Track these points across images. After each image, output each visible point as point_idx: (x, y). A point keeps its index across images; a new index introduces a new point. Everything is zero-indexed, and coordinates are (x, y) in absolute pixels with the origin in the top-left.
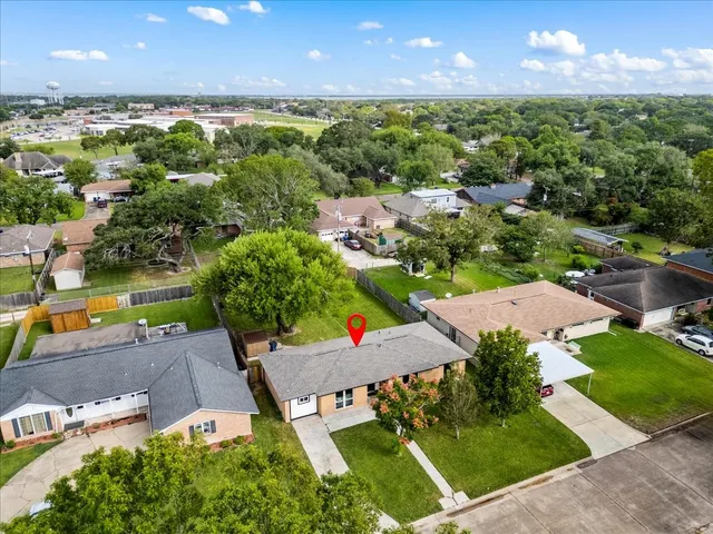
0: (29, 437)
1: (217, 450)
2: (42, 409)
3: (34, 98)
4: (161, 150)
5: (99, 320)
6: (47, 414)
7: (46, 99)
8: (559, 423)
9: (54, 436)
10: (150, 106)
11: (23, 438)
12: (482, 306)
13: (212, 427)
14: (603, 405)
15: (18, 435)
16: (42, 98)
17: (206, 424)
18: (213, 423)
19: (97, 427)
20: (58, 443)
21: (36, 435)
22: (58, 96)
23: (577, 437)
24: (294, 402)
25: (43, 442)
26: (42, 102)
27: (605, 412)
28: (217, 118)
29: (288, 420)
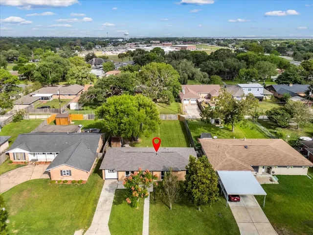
0: (18, 161)
1: (70, 183)
2: (23, 151)
3: (119, 38)
4: (143, 59)
5: (74, 123)
6: (24, 153)
7: (123, 39)
8: (233, 218)
9: (25, 163)
10: (158, 42)
11: (16, 161)
12: (227, 145)
13: (70, 173)
14: (269, 216)
15: (15, 159)
16: (121, 38)
17: (67, 171)
18: (70, 171)
19: (40, 163)
20: (24, 165)
21: (20, 161)
22: (128, 38)
23: (238, 229)
24: (107, 171)
25: (21, 164)
26: (121, 40)
27: (267, 220)
28: (180, 47)
29: (104, 179)
